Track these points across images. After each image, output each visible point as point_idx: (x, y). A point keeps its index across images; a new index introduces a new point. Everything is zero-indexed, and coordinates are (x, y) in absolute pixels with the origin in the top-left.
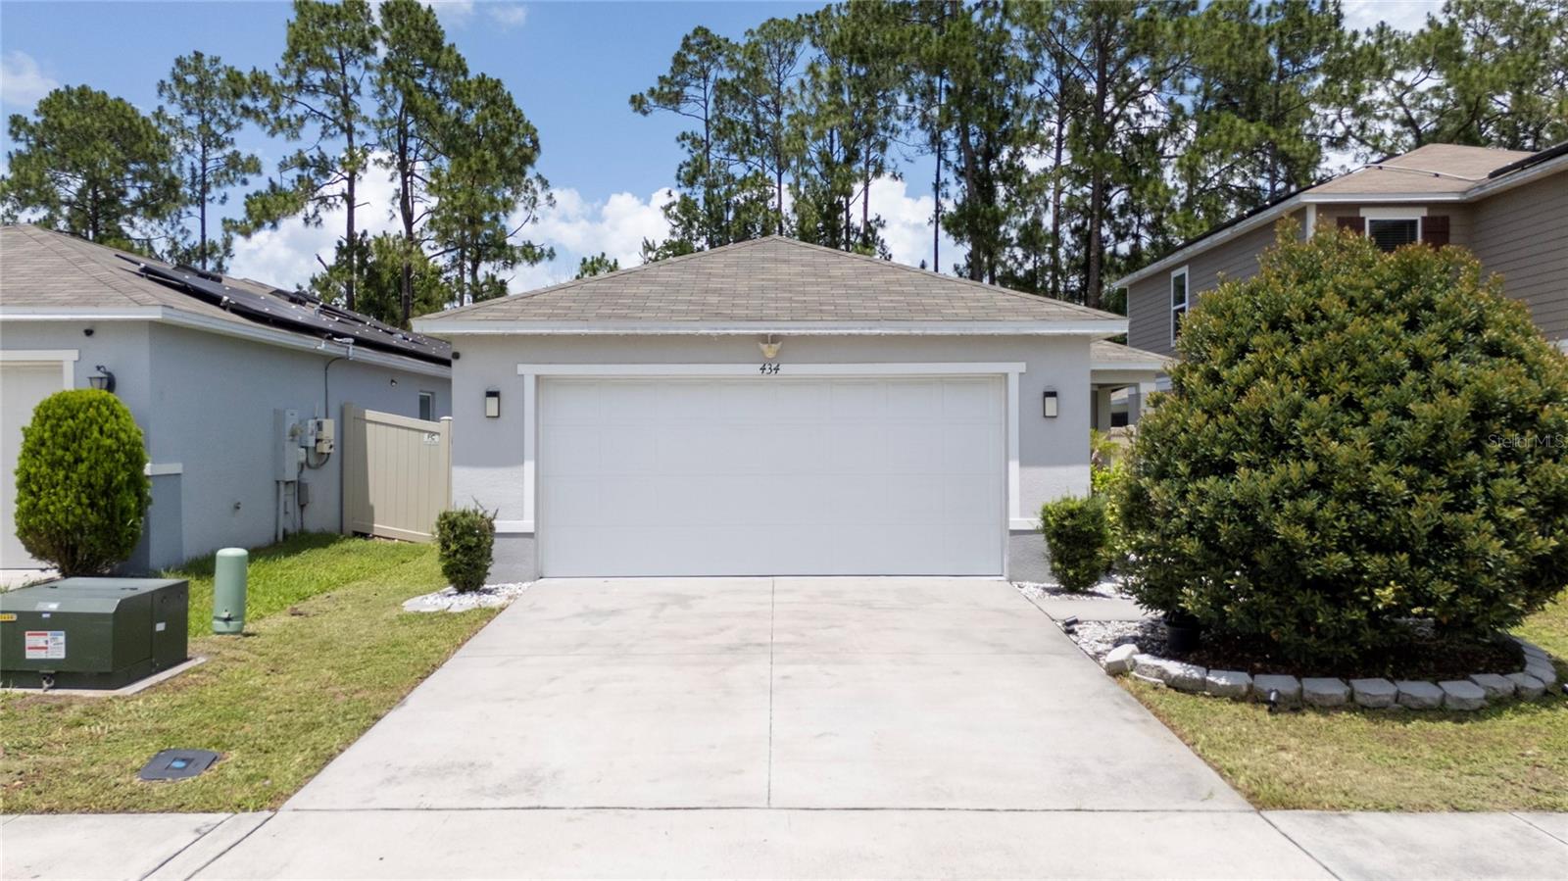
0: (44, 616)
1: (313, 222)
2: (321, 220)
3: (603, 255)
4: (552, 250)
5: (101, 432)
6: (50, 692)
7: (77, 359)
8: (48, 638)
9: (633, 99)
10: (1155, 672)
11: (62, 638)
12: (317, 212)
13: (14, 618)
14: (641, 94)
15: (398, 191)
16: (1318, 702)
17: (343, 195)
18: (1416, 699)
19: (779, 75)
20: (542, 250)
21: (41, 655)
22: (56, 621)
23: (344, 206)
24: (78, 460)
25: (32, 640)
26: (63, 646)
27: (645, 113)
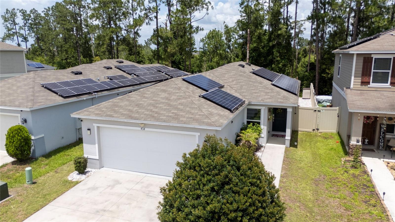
1: (148, 24)
2: (150, 23)
3: (215, 29)
4: (203, 28)
5: (18, 136)
12: (149, 22)
15: (167, 14)
17: (155, 17)
20: (201, 28)
23: (155, 20)
24: (14, 141)
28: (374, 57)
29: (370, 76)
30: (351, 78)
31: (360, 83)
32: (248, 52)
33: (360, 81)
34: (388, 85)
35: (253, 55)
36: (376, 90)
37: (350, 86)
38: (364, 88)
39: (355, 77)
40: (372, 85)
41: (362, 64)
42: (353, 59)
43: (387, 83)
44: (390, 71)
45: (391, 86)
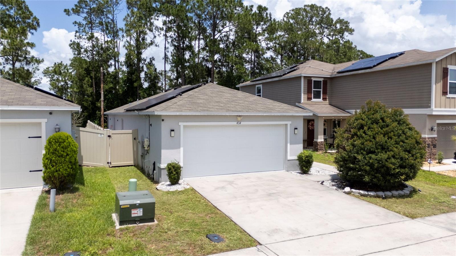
0: (137, 205)
6: (139, 225)
7: (47, 121)
8: (138, 210)
9: (65, 11)
10: (357, 193)
11: (142, 210)
13: (129, 206)
14: (68, 9)
16: (388, 196)
18: (401, 194)
19: (113, 9)
21: (136, 215)
22: (140, 206)
24: (67, 155)
25: (133, 211)
26: (142, 212)
27: (69, 15)
28: (313, 79)
29: (312, 93)
30: (301, 96)
31: (306, 99)
32: (102, 93)
33: (306, 97)
34: (321, 100)
35: (109, 96)
36: (316, 103)
37: (301, 101)
38: (309, 102)
39: (304, 94)
40: (314, 100)
41: (307, 84)
42: (301, 81)
43: (320, 98)
44: (321, 90)
45: (322, 101)
